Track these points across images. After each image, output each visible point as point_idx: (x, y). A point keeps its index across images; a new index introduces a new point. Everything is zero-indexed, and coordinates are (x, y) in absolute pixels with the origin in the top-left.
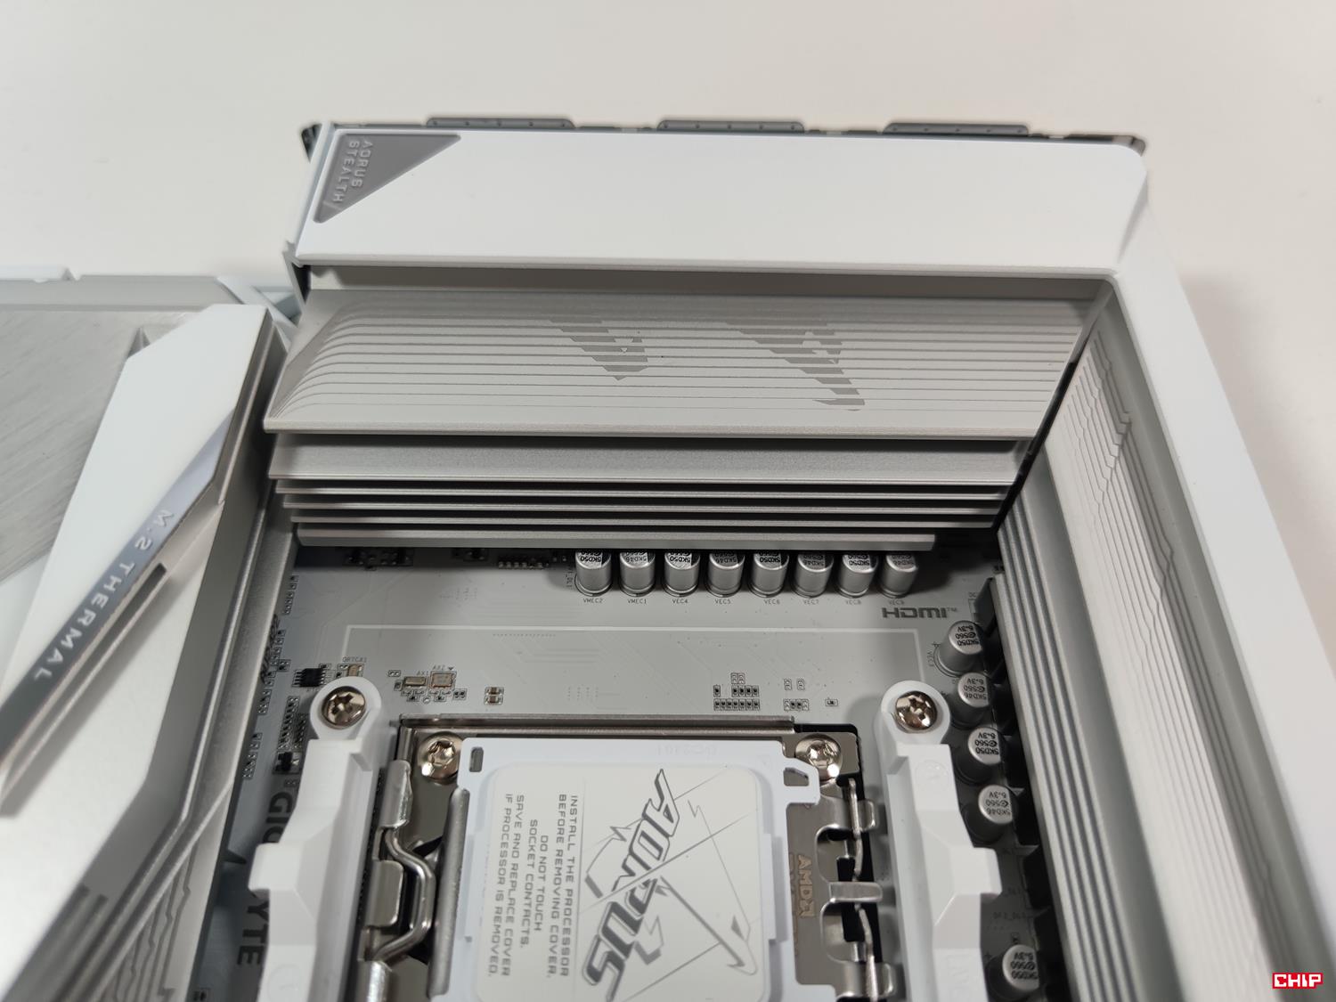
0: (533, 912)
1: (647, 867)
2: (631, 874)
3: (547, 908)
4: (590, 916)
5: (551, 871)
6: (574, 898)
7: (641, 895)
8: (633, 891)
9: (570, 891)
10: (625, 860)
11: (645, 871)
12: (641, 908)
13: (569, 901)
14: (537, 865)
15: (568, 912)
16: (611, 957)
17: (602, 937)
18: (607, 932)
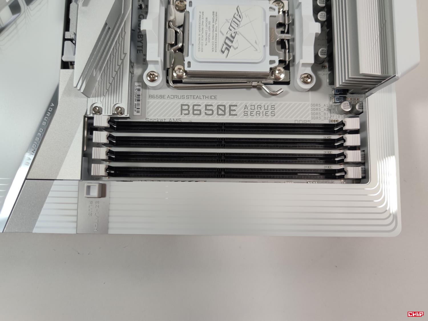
0: (208, 39)
1: (235, 29)
2: (231, 30)
3: (211, 37)
4: (221, 39)
5: (211, 29)
6: (217, 35)
7: (233, 35)
8: (231, 34)
9: (216, 34)
10: (229, 27)
11: (234, 29)
12: (234, 38)
13: (216, 36)
14: (208, 28)
15: (216, 39)
16: (226, 48)
17: (224, 44)
18: (225, 43)
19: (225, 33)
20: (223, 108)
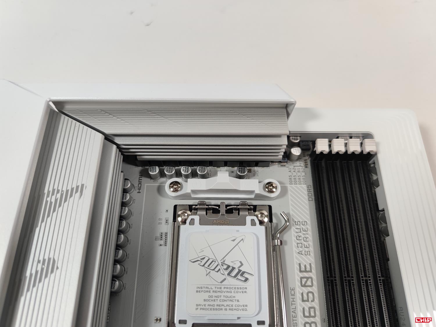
0: (230, 299)
1: (218, 265)
2: (219, 270)
3: (229, 294)
5: (219, 294)
6: (226, 286)
7: (225, 267)
8: (224, 269)
9: (224, 288)
10: (216, 271)
11: (219, 266)
12: (229, 267)
13: (227, 288)
14: (217, 298)
15: (230, 288)
16: (242, 275)
17: (237, 278)
18: (235, 276)
19: (223, 277)
20: (304, 280)
